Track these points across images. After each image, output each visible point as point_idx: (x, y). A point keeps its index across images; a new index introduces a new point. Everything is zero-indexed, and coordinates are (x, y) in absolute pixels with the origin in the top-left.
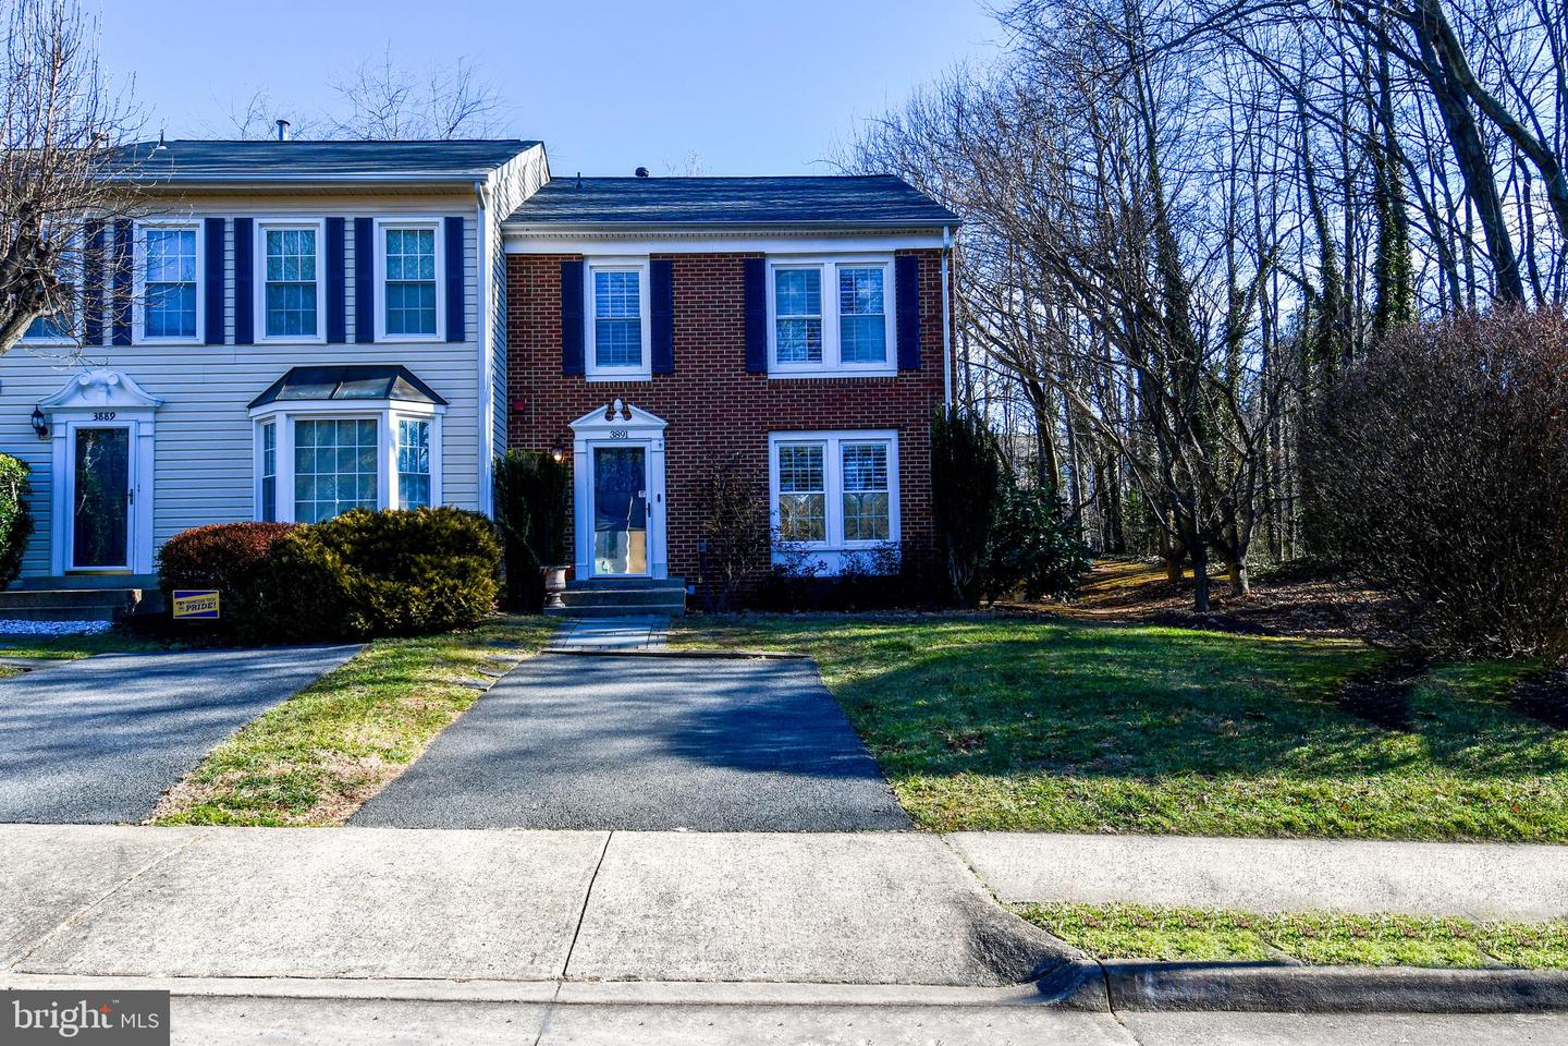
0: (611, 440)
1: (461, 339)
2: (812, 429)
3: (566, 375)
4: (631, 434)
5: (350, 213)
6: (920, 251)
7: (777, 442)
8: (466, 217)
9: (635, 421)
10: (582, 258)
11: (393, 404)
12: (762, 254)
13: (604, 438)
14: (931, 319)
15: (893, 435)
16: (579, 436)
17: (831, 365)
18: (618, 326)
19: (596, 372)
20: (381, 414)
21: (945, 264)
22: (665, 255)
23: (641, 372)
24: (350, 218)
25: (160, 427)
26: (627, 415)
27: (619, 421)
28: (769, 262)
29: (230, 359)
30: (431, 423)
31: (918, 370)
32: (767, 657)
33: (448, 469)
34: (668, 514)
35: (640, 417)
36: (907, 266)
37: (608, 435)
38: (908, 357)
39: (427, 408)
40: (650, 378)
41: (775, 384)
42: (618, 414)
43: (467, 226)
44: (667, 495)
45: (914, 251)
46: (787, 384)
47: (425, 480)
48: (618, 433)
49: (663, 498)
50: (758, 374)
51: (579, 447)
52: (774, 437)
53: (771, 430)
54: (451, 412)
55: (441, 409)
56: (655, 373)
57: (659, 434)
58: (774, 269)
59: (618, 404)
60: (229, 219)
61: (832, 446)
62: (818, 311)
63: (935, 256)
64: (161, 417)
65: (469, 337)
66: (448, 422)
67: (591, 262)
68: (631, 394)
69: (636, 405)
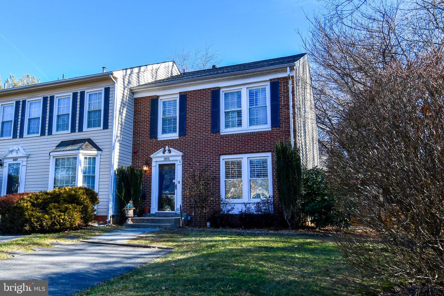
0: (164, 161)
1: (107, 128)
2: (237, 153)
3: (151, 138)
4: (171, 159)
5: (79, 90)
6: (280, 78)
7: (224, 159)
8: (111, 87)
9: (172, 154)
10: (158, 97)
11: (81, 151)
12: (218, 87)
13: (161, 160)
14: (285, 105)
15: (269, 154)
16: (154, 160)
17: (246, 128)
18: (170, 120)
19: (162, 137)
20: (77, 155)
21: (290, 82)
22: (184, 92)
23: (175, 136)
24: (79, 92)
25: (28, 162)
26: (170, 151)
27: (167, 154)
28: (221, 90)
29: (46, 140)
30: (97, 158)
31: (279, 127)
32: (158, 248)
33: (101, 173)
34: (183, 188)
35: (174, 152)
36: (275, 85)
37: (163, 159)
38: (275, 122)
39: (94, 152)
40: (178, 138)
41: (223, 137)
42: (167, 151)
43: (111, 90)
44: (183, 181)
45: (278, 79)
46: (227, 136)
47: (93, 177)
48: (166, 158)
49: (181, 182)
50: (216, 133)
51: (154, 164)
52: (222, 157)
53: (220, 155)
54: (103, 153)
55: (100, 152)
56: (180, 136)
57: (180, 158)
58: (224, 93)
59: (167, 148)
60: (49, 96)
61: (245, 159)
62: (241, 107)
63: (286, 79)
64: (29, 159)
65: (109, 127)
66: (102, 157)
67: (161, 98)
68: (171, 143)
69: (173, 148)
